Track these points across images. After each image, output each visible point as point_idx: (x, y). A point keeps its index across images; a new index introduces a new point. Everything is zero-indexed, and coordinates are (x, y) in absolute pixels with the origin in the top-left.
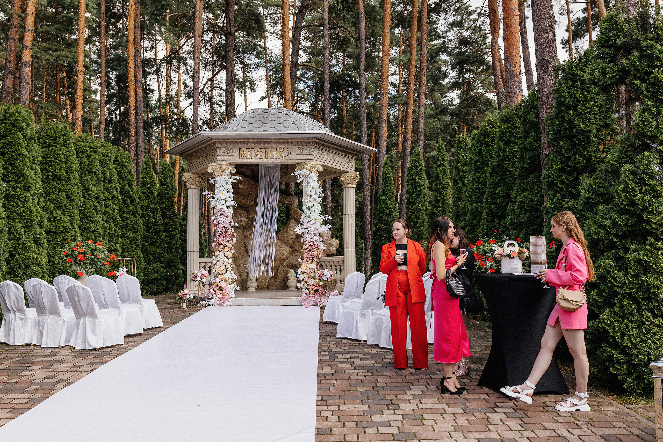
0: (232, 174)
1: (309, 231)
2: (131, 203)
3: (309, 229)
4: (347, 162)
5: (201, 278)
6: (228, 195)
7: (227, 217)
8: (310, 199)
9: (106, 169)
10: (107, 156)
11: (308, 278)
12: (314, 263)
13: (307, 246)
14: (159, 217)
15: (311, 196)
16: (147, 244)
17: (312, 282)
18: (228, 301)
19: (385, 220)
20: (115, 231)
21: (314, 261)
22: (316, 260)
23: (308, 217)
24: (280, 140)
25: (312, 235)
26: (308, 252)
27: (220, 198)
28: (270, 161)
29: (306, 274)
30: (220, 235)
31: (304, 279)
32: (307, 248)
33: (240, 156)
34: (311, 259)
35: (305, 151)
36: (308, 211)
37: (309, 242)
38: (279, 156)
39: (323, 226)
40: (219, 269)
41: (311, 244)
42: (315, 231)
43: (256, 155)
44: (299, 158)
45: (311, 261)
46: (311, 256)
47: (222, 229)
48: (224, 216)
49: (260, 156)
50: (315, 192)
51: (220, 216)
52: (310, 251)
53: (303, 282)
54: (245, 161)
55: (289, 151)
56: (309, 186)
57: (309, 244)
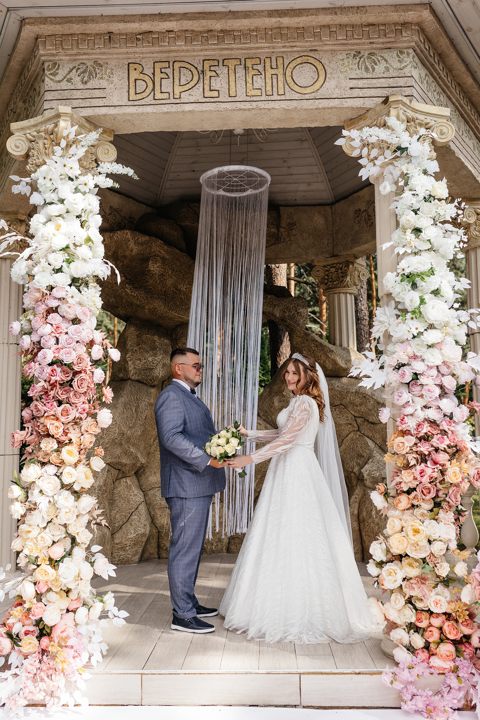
1: (416, 376)
3: (418, 367)
6: (82, 234)
7: (76, 321)
11: (422, 579)
13: (410, 441)
15: (417, 231)
17: (437, 600)
21: (447, 507)
22: (454, 500)
23: (412, 318)
24: (286, 21)
25: (429, 391)
26: (415, 465)
27: (45, 246)
28: (247, 106)
29: (410, 565)
30: (43, 396)
31: (403, 587)
32: (412, 450)
33: (132, 91)
34: (433, 499)
35: (383, 64)
36: (409, 291)
37: (420, 421)
38: (281, 85)
39: (471, 354)
40: (39, 538)
41: (426, 433)
42: (440, 375)
43: (192, 84)
44: (361, 93)
45: (430, 506)
46: (429, 485)
47: (52, 371)
48: (63, 317)
49: (207, 88)
50: (434, 214)
51: (47, 316)
52: (424, 460)
53: (401, 600)
54: (149, 109)
55: (320, 67)
56: (407, 194)
57: (420, 430)
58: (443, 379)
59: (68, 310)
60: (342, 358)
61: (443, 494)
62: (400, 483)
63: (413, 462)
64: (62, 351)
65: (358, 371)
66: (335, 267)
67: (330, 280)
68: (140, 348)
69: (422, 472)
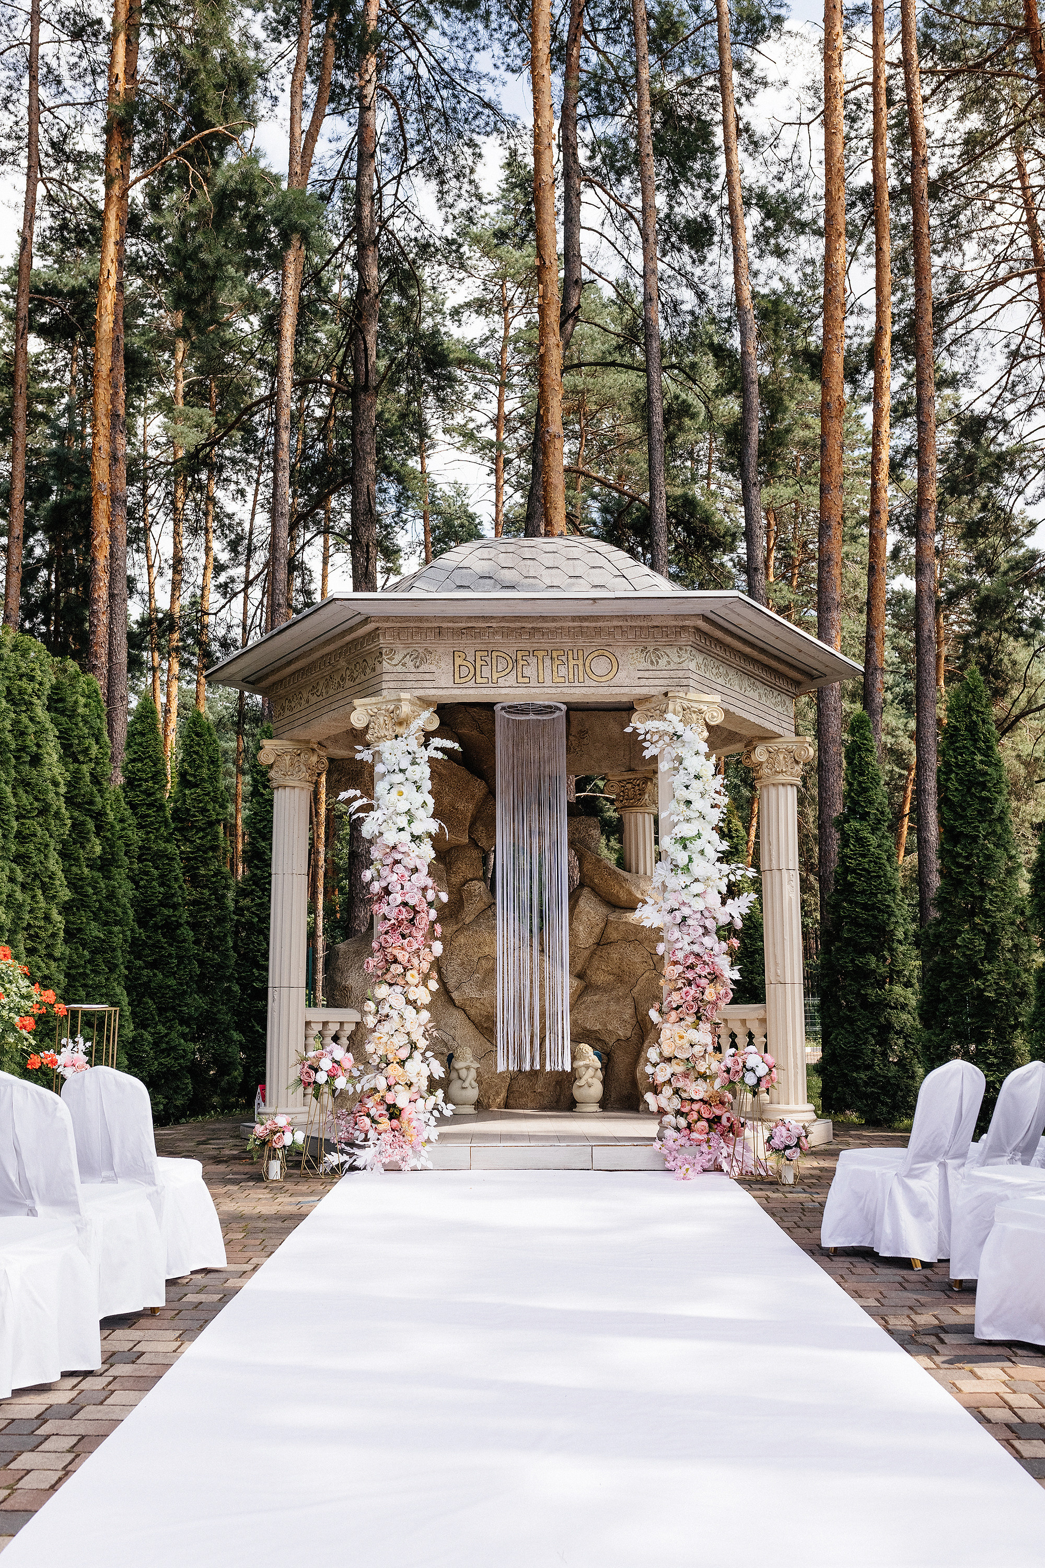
0: (428, 735)
1: (684, 919)
2: (97, 835)
3: (686, 911)
4: (776, 704)
5: (332, 1076)
6: (418, 799)
7: (415, 870)
8: (688, 813)
9: (24, 718)
10: (32, 679)
11: (686, 1075)
12: (705, 1026)
13: (680, 968)
14: (176, 879)
15: (688, 802)
16: (139, 963)
17: (697, 1090)
18: (416, 1153)
19: (863, 892)
20: (47, 918)
21: (706, 1020)
22: (710, 1014)
23: (683, 873)
24: (585, 624)
25: (695, 930)
26: (682, 988)
27: (391, 810)
28: (553, 691)
29: (677, 1064)
31: (672, 1081)
32: (681, 976)
33: (457, 676)
34: (695, 1013)
35: (665, 659)
36: (681, 851)
37: (687, 953)
38: (581, 674)
39: (729, 901)
40: (389, 1043)
41: (692, 964)
42: (704, 918)
43: (507, 671)
44: (646, 682)
45: (693, 1019)
46: (693, 1003)
47: (400, 911)
48: (406, 867)
49: (520, 675)
50: (702, 790)
51: (393, 866)
52: (690, 985)
54: (471, 691)
55: (613, 660)
56: (682, 772)
57: (687, 960)
58: (706, 921)
59: (410, 862)
61: (703, 1009)
62: (672, 1002)
63: (681, 985)
64: (406, 895)
65: (641, 914)
66: (631, 783)
67: (626, 797)
69: (688, 993)
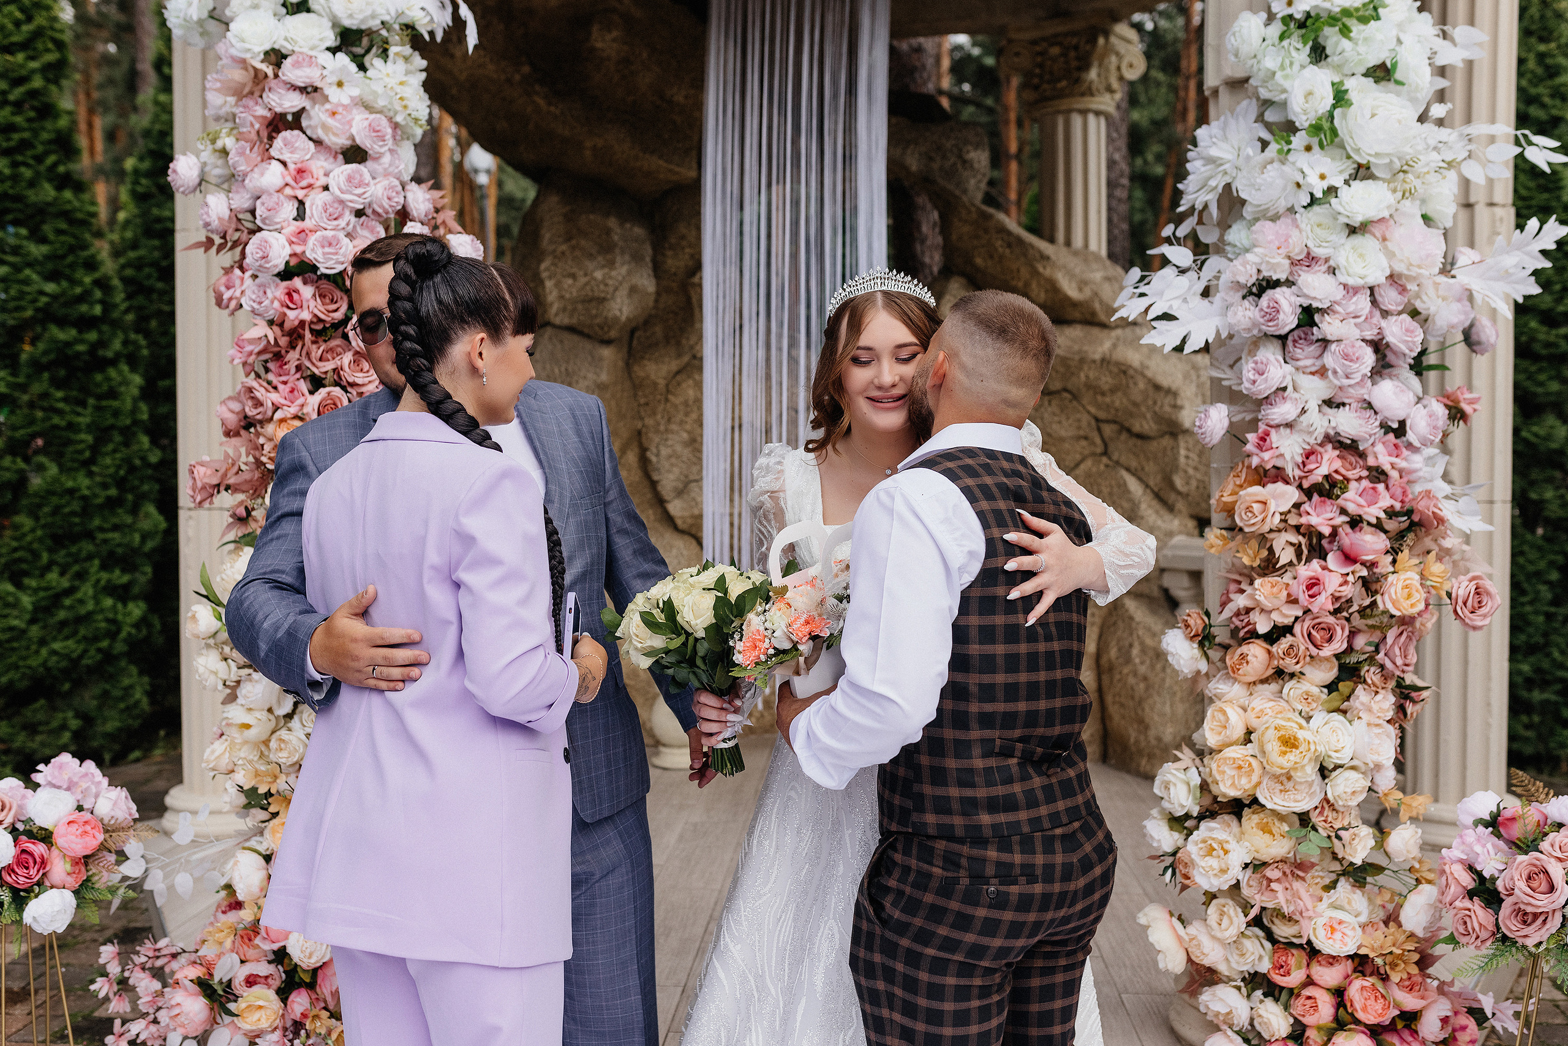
1: (1308, 316)
3: (1317, 288)
11: (1296, 868)
12: (1377, 704)
13: (1282, 496)
17: (1336, 921)
21: (1377, 679)
22: (1399, 662)
23: (1308, 148)
25: (1346, 357)
26: (1291, 564)
29: (1265, 829)
30: (271, 365)
31: (1243, 885)
32: (1285, 521)
34: (1337, 656)
36: (1303, 67)
37: (1312, 441)
39: (1466, 256)
40: (273, 744)
41: (1327, 477)
42: (1377, 313)
45: (1329, 673)
46: (1331, 620)
47: (289, 295)
48: (318, 142)
51: (271, 138)
52: (1317, 552)
53: (1235, 919)
57: (1312, 466)
58: (1384, 324)
59: (330, 121)
60: (1072, 276)
61: (1369, 644)
62: (1248, 611)
63: (1286, 556)
64: (312, 240)
65: (1144, 303)
66: (1060, 44)
67: (1047, 77)
68: (573, 248)
69: (1313, 584)
